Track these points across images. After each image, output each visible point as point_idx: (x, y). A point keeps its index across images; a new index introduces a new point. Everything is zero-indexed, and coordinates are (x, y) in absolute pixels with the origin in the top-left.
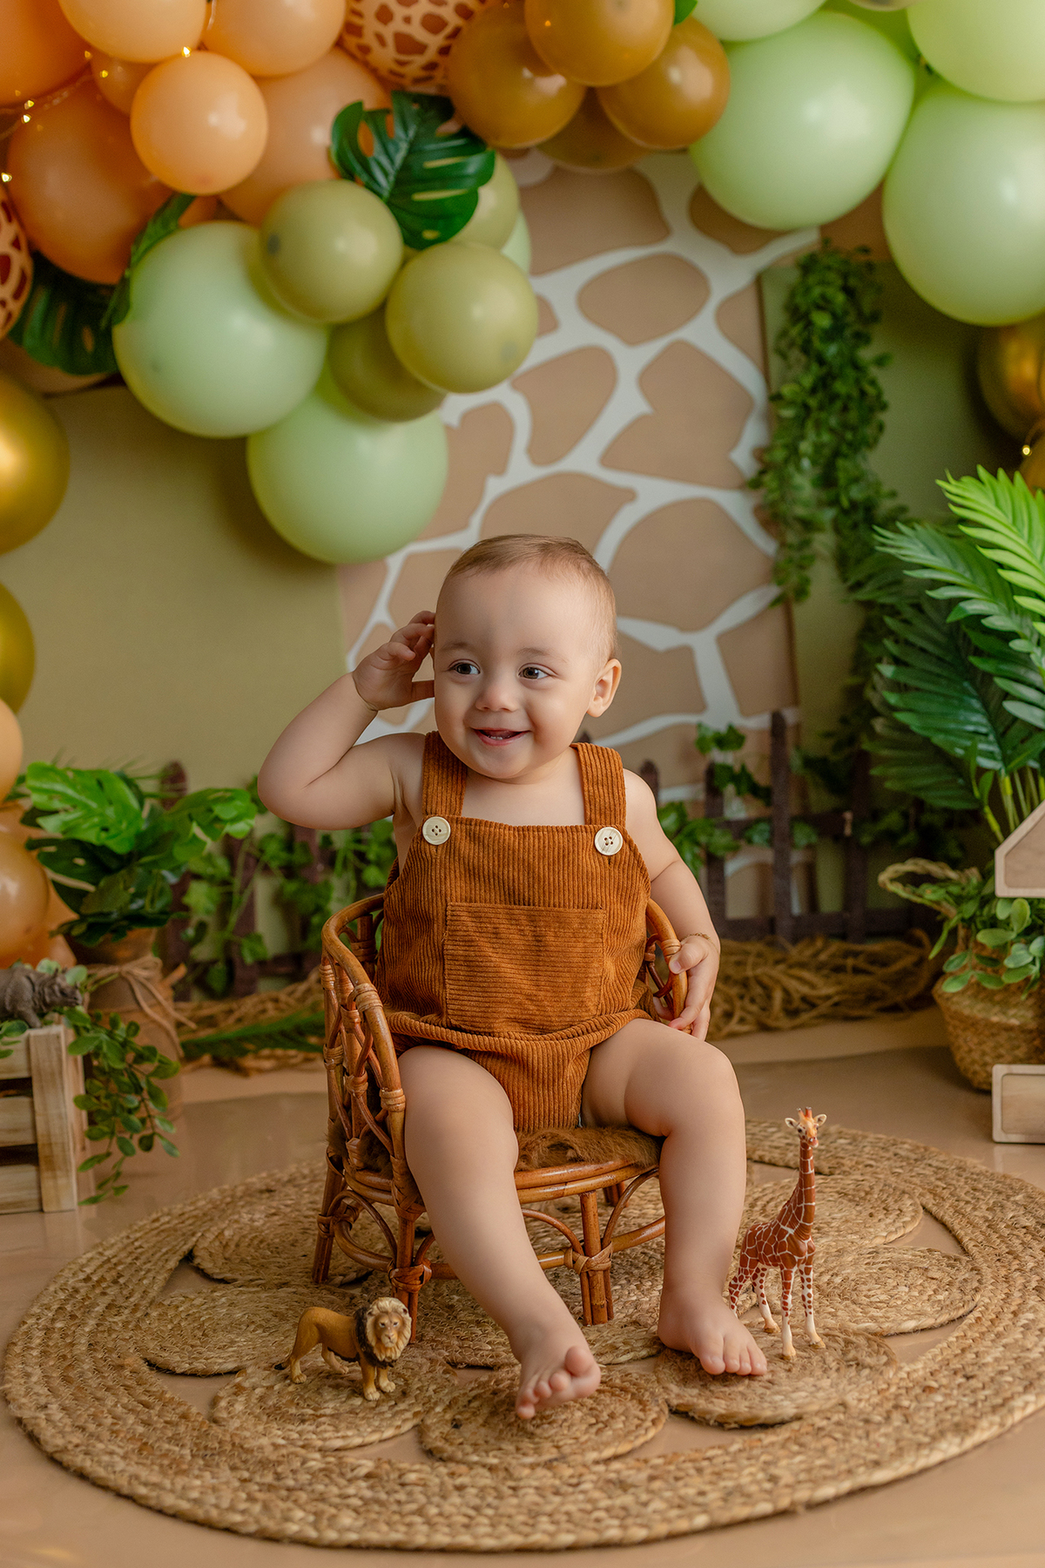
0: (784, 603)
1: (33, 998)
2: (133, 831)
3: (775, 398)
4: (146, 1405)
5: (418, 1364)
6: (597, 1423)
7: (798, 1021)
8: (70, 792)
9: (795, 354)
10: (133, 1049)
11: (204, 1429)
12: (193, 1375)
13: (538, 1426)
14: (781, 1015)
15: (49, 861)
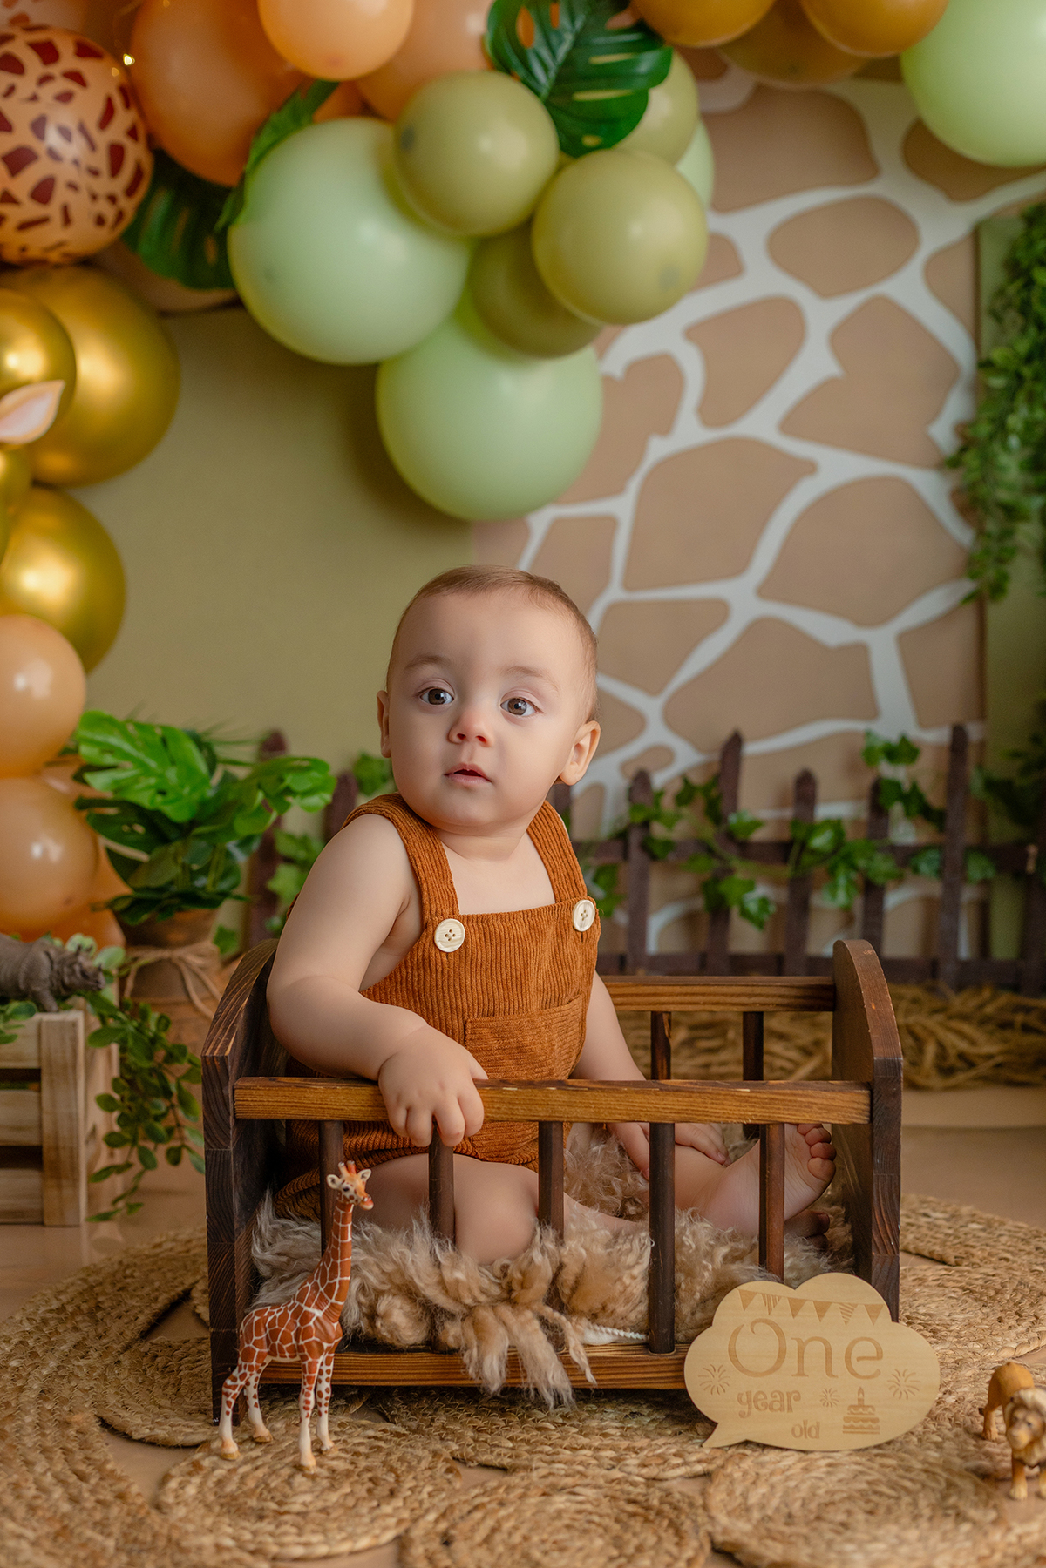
0: (979, 601)
1: (50, 978)
2: (196, 797)
3: (985, 365)
4: (82, 1477)
5: (417, 1456)
6: (620, 1556)
7: (952, 1081)
8: (127, 747)
9: (1012, 316)
10: (164, 1047)
11: (140, 1516)
12: (152, 1443)
13: (546, 1553)
14: (934, 1073)
15: (100, 825)
